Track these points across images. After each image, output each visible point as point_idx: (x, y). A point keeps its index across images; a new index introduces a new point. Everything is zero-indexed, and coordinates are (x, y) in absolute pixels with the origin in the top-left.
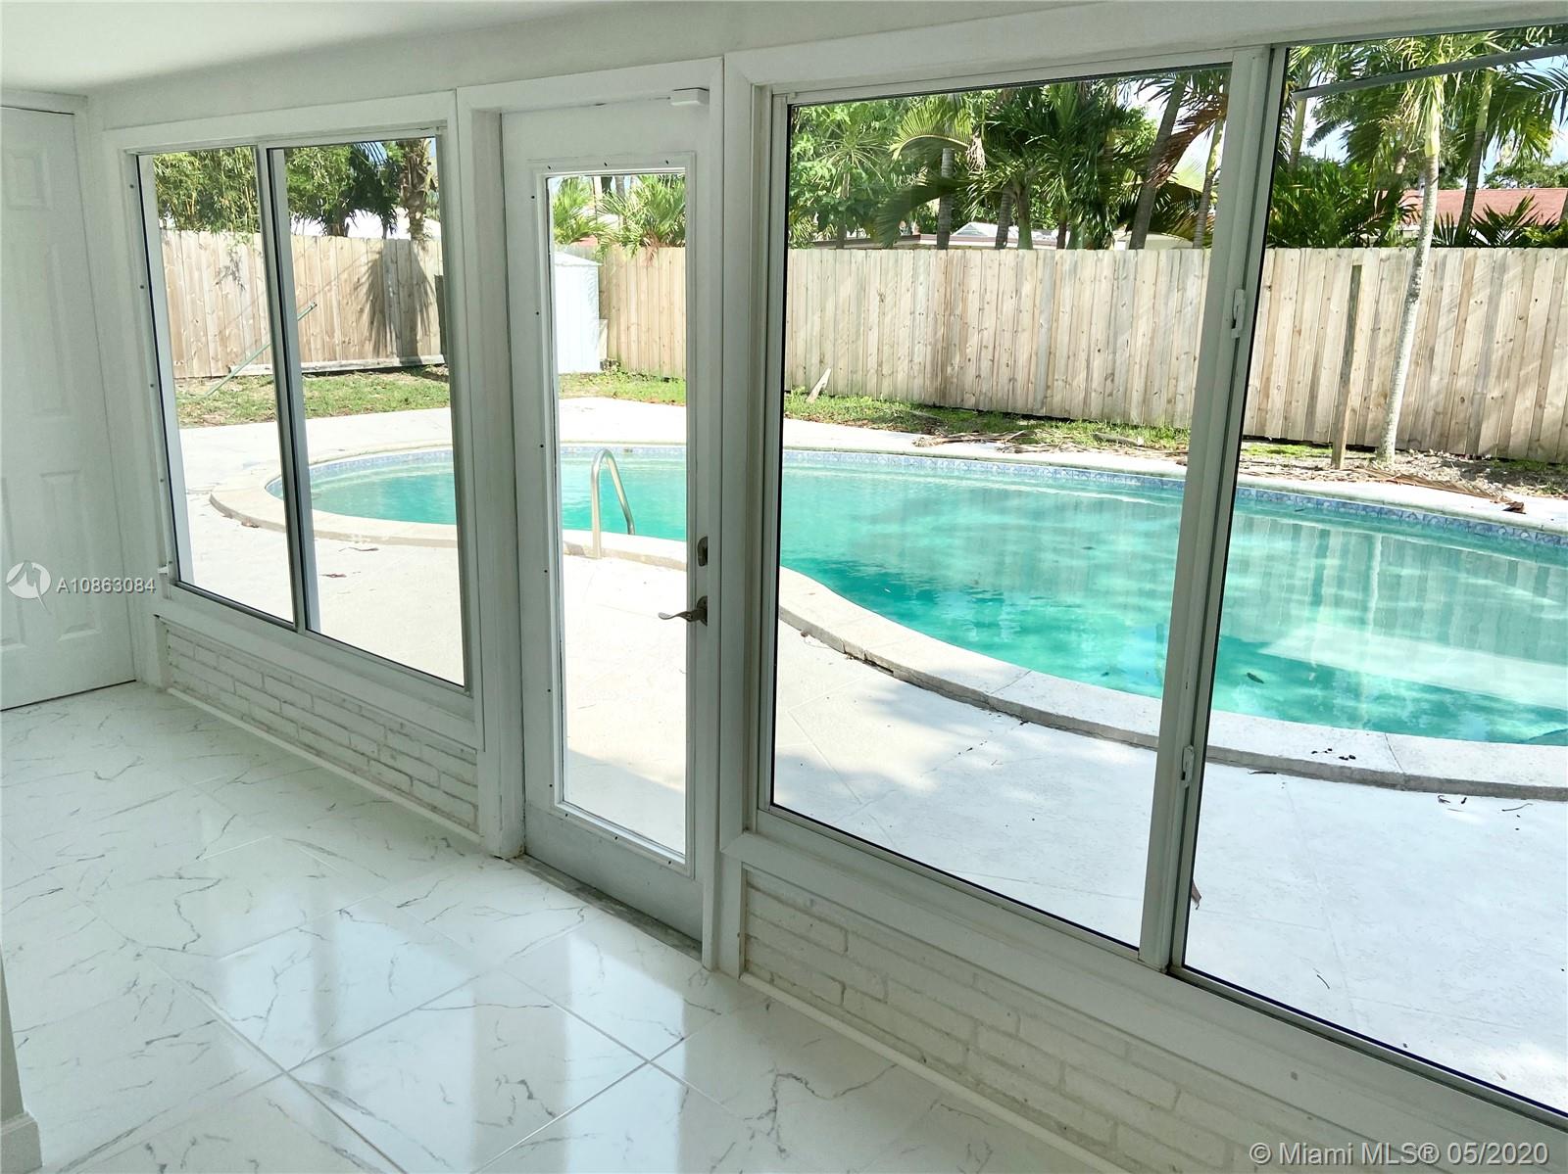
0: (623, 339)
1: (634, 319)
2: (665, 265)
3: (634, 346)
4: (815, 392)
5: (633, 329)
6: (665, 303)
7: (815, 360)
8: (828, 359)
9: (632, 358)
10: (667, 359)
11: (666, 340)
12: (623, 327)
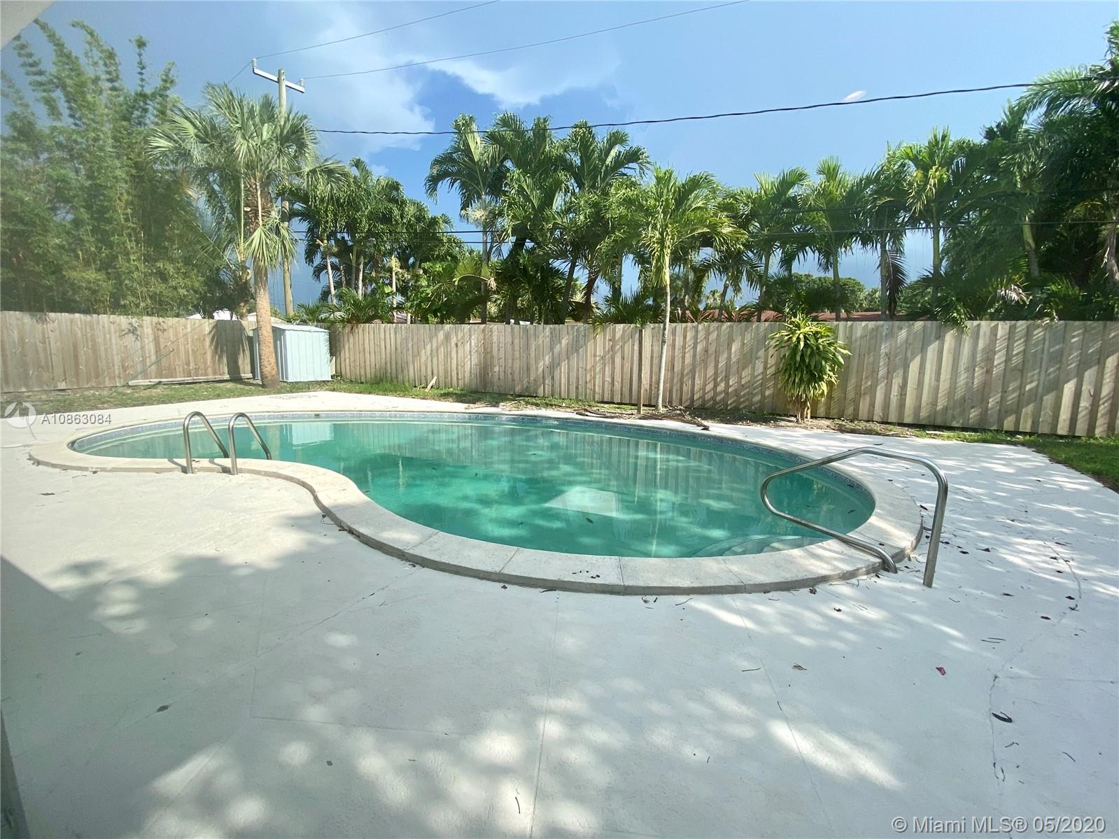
0: (343, 365)
1: (347, 356)
2: (361, 332)
3: (348, 368)
4: (429, 387)
5: (347, 360)
6: (361, 348)
7: (429, 373)
8: (435, 372)
9: (347, 372)
10: (363, 373)
11: (362, 365)
12: (342, 359)
